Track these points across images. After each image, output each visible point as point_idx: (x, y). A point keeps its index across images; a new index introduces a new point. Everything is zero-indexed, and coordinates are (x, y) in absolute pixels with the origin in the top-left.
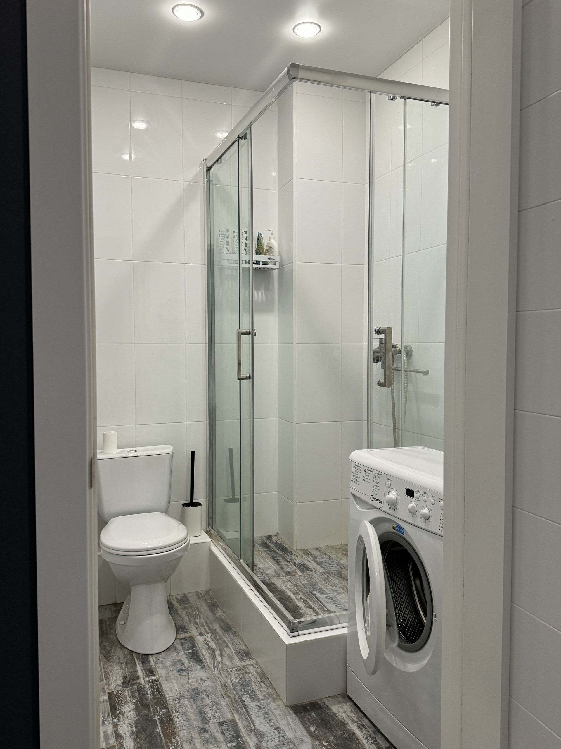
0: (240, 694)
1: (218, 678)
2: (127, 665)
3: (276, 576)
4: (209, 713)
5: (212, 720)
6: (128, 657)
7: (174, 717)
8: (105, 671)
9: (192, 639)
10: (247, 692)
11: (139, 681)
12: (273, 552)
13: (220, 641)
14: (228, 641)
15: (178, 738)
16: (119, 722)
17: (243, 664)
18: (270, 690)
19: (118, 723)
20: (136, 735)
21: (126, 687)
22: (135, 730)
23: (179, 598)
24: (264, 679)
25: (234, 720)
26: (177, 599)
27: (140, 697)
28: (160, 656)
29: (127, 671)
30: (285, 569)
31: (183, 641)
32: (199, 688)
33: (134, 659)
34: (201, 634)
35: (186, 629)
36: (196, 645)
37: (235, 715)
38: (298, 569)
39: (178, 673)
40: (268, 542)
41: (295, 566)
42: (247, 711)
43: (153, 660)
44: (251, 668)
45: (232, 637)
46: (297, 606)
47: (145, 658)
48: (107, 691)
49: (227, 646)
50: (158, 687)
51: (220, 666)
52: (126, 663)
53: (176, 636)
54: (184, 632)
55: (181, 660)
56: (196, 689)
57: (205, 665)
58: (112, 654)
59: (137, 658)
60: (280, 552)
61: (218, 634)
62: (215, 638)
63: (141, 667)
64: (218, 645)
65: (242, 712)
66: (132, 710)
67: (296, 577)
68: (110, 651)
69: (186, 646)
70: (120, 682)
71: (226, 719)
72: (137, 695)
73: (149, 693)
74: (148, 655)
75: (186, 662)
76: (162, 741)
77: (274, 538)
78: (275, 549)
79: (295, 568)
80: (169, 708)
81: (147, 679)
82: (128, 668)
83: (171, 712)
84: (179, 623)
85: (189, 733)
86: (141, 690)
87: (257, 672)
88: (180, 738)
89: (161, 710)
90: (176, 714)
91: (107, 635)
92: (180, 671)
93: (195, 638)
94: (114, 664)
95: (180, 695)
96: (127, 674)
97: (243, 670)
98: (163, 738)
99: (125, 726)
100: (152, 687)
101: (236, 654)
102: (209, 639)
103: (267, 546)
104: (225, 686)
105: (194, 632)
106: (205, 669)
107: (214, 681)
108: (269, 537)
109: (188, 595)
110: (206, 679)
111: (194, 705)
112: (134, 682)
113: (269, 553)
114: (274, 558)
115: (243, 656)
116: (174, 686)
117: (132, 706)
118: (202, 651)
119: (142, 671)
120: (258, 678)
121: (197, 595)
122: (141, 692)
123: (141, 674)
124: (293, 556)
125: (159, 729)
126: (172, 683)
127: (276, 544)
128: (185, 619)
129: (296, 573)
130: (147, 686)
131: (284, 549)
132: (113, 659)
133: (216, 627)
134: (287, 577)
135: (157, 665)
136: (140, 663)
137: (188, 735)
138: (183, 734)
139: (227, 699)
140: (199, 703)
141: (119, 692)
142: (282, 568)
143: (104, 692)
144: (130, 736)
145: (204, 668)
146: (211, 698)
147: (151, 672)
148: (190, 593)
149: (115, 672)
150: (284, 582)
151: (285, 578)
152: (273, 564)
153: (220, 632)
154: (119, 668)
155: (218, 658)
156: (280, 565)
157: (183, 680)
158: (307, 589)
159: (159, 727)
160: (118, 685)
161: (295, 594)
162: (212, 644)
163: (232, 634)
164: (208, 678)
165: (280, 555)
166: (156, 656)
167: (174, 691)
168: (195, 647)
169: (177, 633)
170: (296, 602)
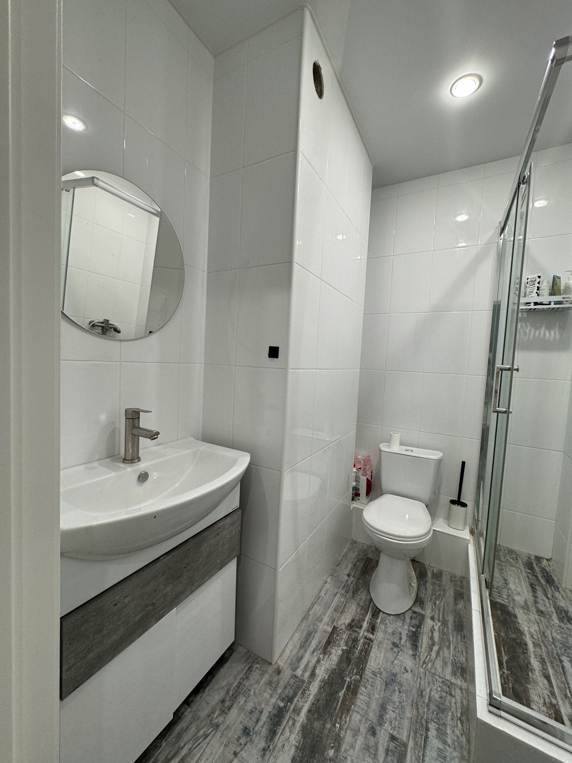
0: (430, 716)
1: (420, 678)
2: (361, 610)
3: (523, 608)
4: (390, 715)
5: (386, 725)
6: (367, 603)
7: (360, 691)
8: (345, 605)
9: (422, 618)
10: (438, 719)
11: (359, 631)
12: (534, 578)
13: (445, 636)
14: (453, 642)
15: (348, 719)
16: (323, 660)
17: (453, 680)
18: (464, 739)
19: (321, 661)
20: (324, 684)
21: (348, 630)
22: (326, 678)
23: (435, 572)
24: (464, 719)
25: (405, 745)
26: (433, 571)
27: (351, 648)
28: (388, 618)
29: (358, 615)
30: (538, 605)
31: (414, 615)
32: (398, 676)
33: (369, 608)
34: (433, 619)
35: (423, 605)
36: (422, 627)
37: (411, 739)
38: (557, 613)
39: (391, 646)
40: (535, 564)
41: (554, 607)
42: (425, 746)
43: (381, 619)
44: (458, 692)
45: (459, 640)
46: (529, 663)
47: (377, 612)
48: (335, 624)
49: (449, 648)
50: (368, 647)
51: (430, 665)
52: (362, 608)
53: (412, 607)
54: (420, 606)
55: (401, 634)
56: (395, 675)
57: (418, 654)
58: (359, 593)
59: (372, 609)
60: (543, 581)
61: (448, 628)
62: (443, 630)
63: (369, 618)
64: (442, 640)
65: (419, 743)
66: (338, 656)
67: (549, 622)
68: (359, 589)
69: (413, 621)
70: (347, 622)
71: (400, 737)
72: (350, 644)
73: (359, 648)
74: (380, 611)
75: (404, 638)
76: (335, 709)
77: (545, 562)
78: (539, 576)
79: (554, 610)
80: (363, 677)
81: (366, 634)
82: (360, 613)
83: (362, 683)
84: (422, 595)
85: (360, 721)
86: (355, 640)
87: (462, 703)
88: (350, 720)
89: (356, 674)
90: (363, 689)
91: (367, 574)
92: (394, 643)
93: (425, 619)
94: (355, 603)
95: (379, 671)
96: (356, 618)
97: (449, 687)
98: (338, 707)
99: (323, 669)
100: (364, 644)
101: (452, 663)
102: (436, 628)
103: (531, 568)
104: (421, 693)
105: (428, 612)
106: (415, 659)
107: (416, 679)
108: (539, 559)
109: (444, 573)
110: (409, 671)
111: (383, 693)
112: (356, 629)
113: (530, 576)
114: (531, 585)
115: (458, 669)
116: (380, 657)
117: (340, 652)
118: (424, 637)
119: (368, 622)
120: (459, 711)
121: (451, 577)
122: (354, 643)
123: (365, 625)
124: (557, 594)
125: (341, 694)
126: (381, 652)
127: (543, 570)
128: (428, 594)
129: (551, 617)
130: (362, 641)
131: (550, 580)
132: (356, 597)
133: (450, 619)
134: (537, 617)
135: (380, 626)
136: (371, 614)
137: (358, 723)
138: (355, 717)
139: (415, 710)
140: (388, 693)
141: (341, 631)
142: (536, 602)
143: (332, 624)
144: (320, 681)
145: (414, 656)
146: (401, 696)
147: (372, 629)
148: (446, 571)
149: (350, 610)
150: (530, 621)
151: (534, 616)
152: (528, 591)
153: (451, 627)
154: (355, 608)
155: (433, 654)
156: (536, 597)
157: (390, 656)
158: (556, 646)
159: (343, 691)
160: (344, 624)
161: (535, 645)
162: (436, 635)
163: (461, 636)
164: (411, 671)
165: (542, 586)
166: (385, 615)
167: (377, 662)
168: (421, 629)
169: (414, 604)
170: (530, 657)
